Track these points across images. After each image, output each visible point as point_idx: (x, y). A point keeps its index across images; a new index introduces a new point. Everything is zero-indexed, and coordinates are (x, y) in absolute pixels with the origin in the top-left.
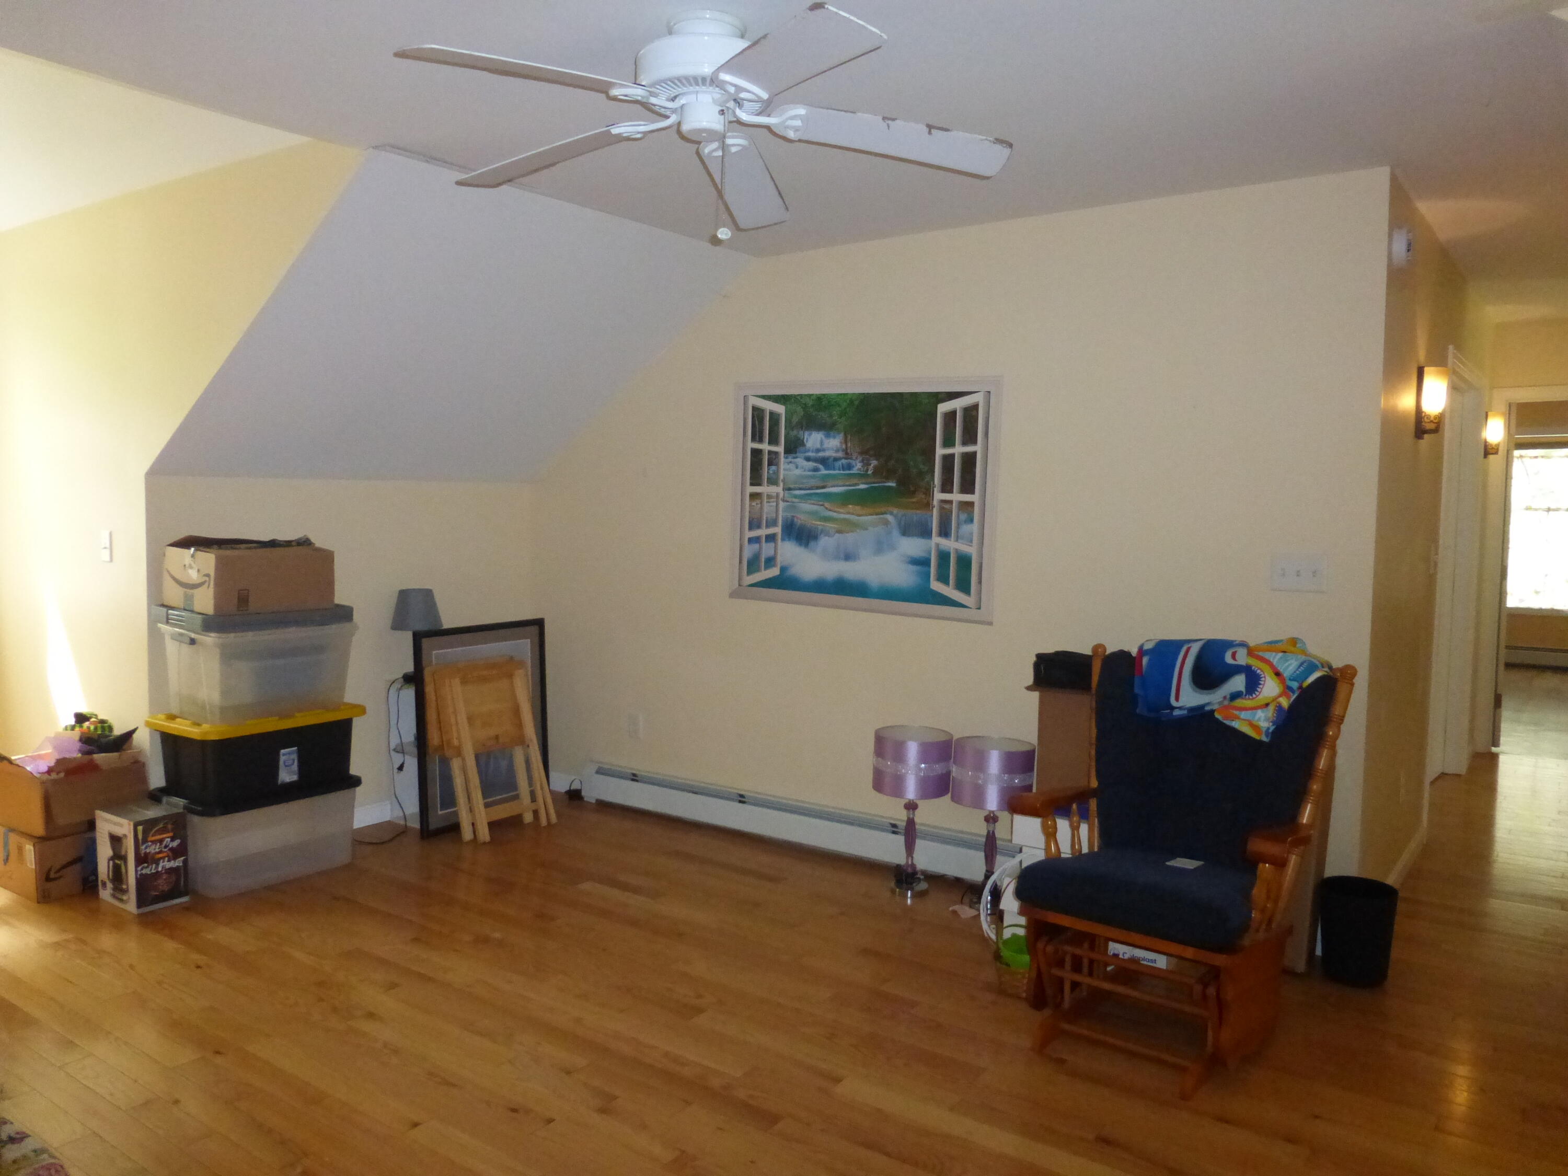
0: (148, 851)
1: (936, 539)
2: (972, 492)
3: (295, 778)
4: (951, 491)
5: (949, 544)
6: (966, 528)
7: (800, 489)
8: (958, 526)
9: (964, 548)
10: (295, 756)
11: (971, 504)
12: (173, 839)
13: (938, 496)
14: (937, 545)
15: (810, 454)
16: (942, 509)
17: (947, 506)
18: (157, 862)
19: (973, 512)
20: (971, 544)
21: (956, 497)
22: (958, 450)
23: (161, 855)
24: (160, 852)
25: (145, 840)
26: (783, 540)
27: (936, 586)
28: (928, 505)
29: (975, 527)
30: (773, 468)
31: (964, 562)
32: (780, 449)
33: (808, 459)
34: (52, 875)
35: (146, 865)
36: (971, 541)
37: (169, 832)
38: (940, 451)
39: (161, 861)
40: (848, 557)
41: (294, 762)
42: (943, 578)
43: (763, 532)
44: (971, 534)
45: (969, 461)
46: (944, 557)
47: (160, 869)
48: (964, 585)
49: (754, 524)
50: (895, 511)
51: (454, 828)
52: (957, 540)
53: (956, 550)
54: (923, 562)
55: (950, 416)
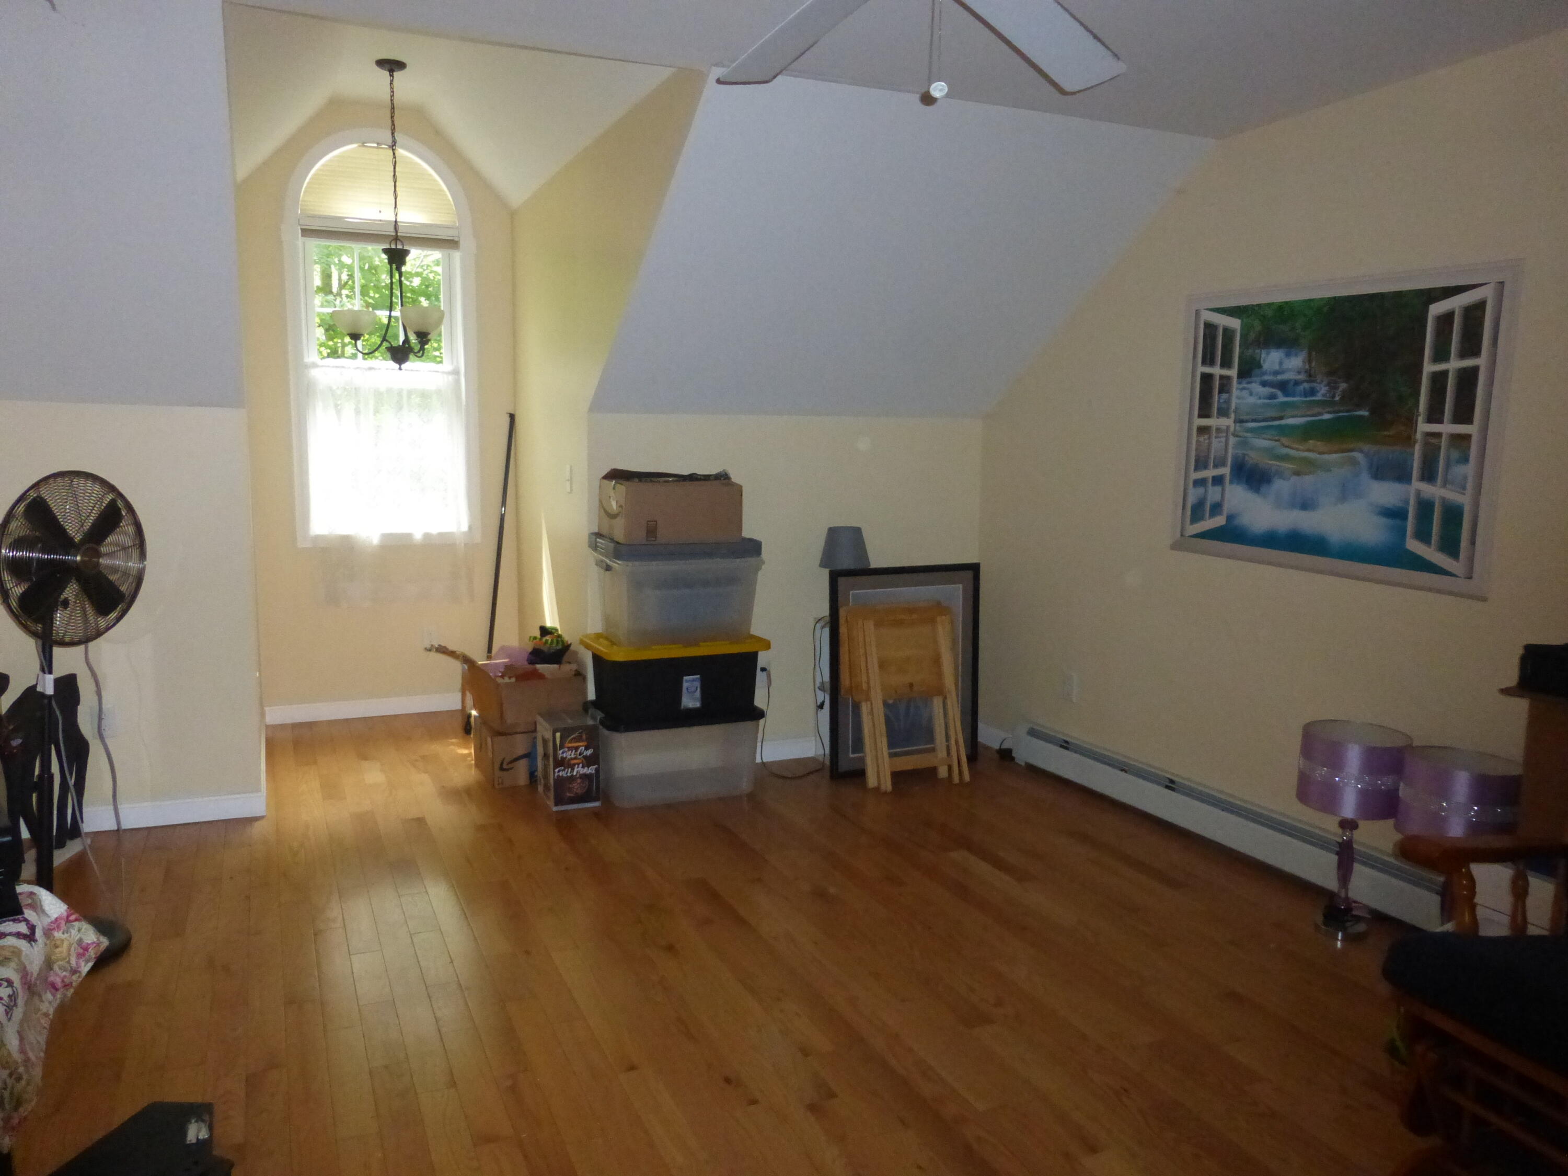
0: (564, 755)
1: (1417, 485)
2: (1468, 420)
3: (698, 704)
4: (1440, 421)
5: (1434, 491)
6: (1459, 470)
7: (1254, 421)
8: (1448, 466)
9: (1452, 496)
10: (698, 684)
11: (1467, 437)
12: (587, 748)
13: (1423, 427)
14: (1418, 493)
15: (1266, 378)
16: (1426, 444)
17: (1433, 441)
18: (572, 767)
19: (1469, 448)
20: (1464, 492)
21: (1447, 428)
22: (1454, 364)
23: (575, 761)
24: (575, 758)
25: (562, 747)
26: (1231, 482)
27: (1414, 545)
28: (1409, 440)
29: (1469, 469)
30: (1224, 396)
31: (1453, 515)
32: (1233, 373)
33: (1264, 384)
34: (505, 766)
35: (563, 768)
36: (1464, 488)
37: (583, 741)
38: (1429, 368)
39: (576, 766)
40: (1306, 505)
41: (696, 690)
42: (1423, 536)
43: (1209, 473)
44: (1465, 478)
45: (1468, 378)
46: (1425, 507)
47: (575, 773)
48: (1450, 546)
49: (1201, 464)
50: (1366, 447)
51: (859, 774)
52: (1444, 485)
53: (1443, 499)
54: (1396, 514)
55: (1446, 320)
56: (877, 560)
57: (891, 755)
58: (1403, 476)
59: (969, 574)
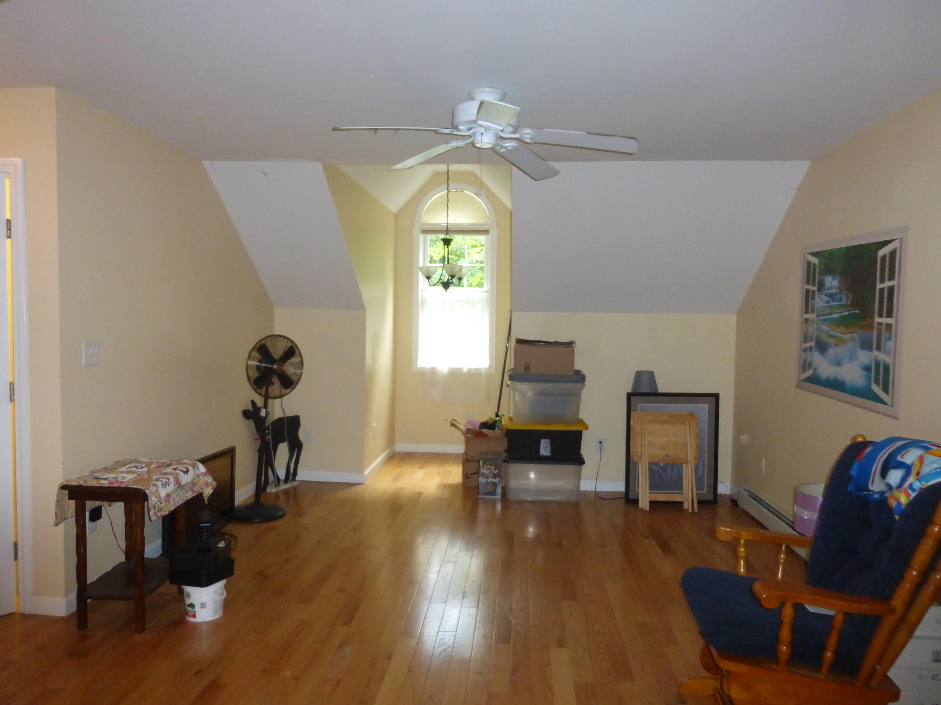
0: (484, 471)
1: (875, 353)
2: (892, 316)
3: (549, 454)
4: (882, 316)
5: (881, 356)
7: (823, 316)
8: (885, 342)
9: (887, 359)
10: (549, 444)
11: (891, 326)
12: (495, 469)
13: (878, 320)
14: (875, 356)
15: (827, 291)
16: (878, 329)
17: (880, 327)
18: (488, 478)
19: (892, 331)
20: (890, 357)
21: (885, 320)
22: (887, 284)
23: (489, 475)
24: (489, 474)
25: (483, 467)
26: (815, 350)
27: (874, 387)
28: (871, 327)
29: (892, 344)
30: (813, 301)
31: (887, 370)
32: (815, 288)
33: (826, 295)
34: (468, 476)
35: (483, 477)
37: (493, 466)
38: (878, 286)
39: (490, 478)
40: (839, 363)
41: (548, 446)
42: (877, 381)
43: (808, 345)
45: (891, 292)
46: (878, 365)
47: (489, 481)
48: (886, 387)
49: (805, 340)
50: (859, 331)
52: (884, 353)
53: (884, 361)
55: (884, 258)
56: (661, 390)
57: (650, 493)
58: (870, 348)
59: (713, 399)
